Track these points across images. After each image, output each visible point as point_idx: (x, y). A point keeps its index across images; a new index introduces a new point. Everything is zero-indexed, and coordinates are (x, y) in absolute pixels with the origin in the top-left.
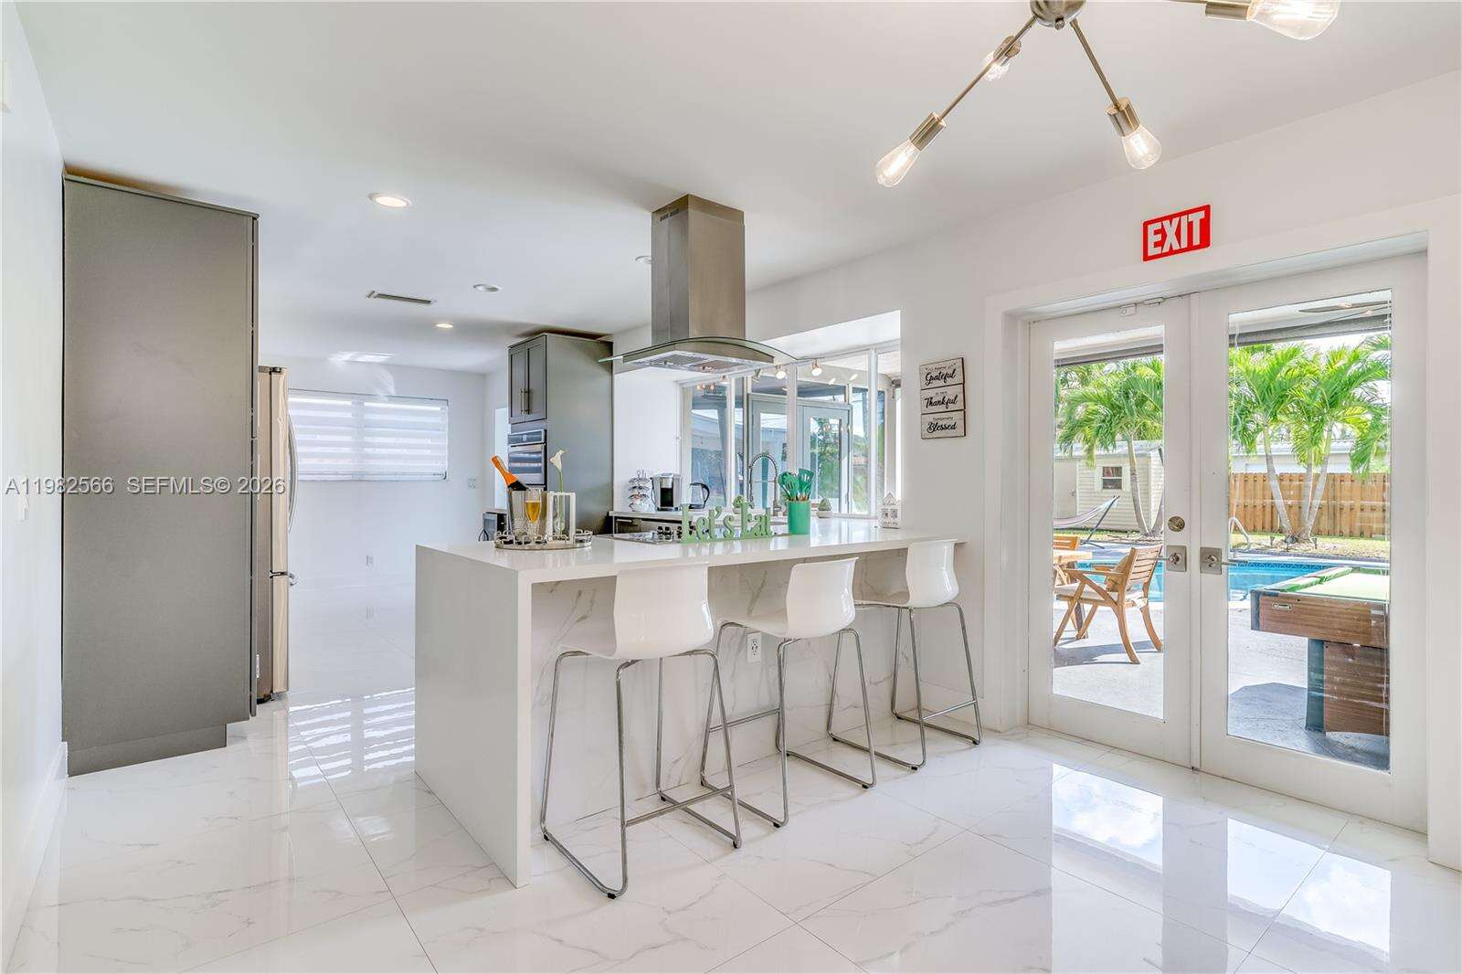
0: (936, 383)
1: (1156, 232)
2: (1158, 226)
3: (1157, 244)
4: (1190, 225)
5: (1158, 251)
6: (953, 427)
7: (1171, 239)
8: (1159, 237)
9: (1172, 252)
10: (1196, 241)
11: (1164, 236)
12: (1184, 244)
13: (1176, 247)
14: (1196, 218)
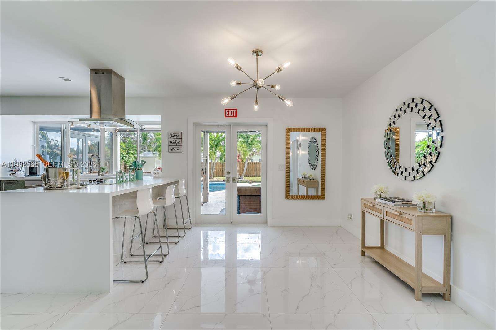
0: (173, 138)
1: (227, 112)
2: (228, 111)
3: (227, 114)
4: (234, 112)
5: (228, 116)
6: (179, 150)
7: (230, 114)
8: (228, 113)
9: (230, 117)
10: (235, 116)
11: (229, 113)
12: (233, 116)
13: (231, 116)
14: (235, 111)
